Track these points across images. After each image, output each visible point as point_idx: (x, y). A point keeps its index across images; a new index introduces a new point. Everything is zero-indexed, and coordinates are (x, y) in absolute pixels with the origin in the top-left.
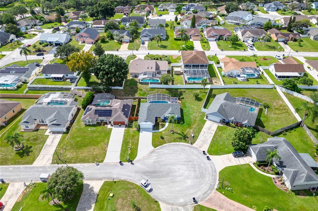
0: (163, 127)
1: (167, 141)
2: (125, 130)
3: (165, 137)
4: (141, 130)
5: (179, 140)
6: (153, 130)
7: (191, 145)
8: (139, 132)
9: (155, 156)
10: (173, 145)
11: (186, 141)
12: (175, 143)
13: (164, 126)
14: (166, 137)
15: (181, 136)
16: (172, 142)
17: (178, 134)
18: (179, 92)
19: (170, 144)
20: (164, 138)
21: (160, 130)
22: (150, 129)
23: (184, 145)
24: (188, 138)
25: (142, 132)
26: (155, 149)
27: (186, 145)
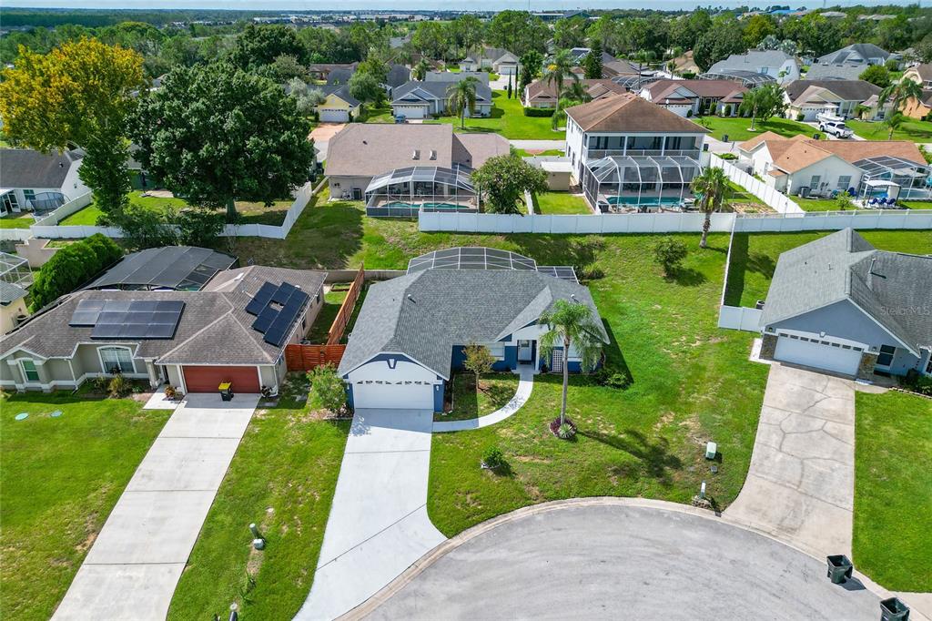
0: (501, 405)
1: (536, 490)
2: (254, 421)
3: (518, 462)
4: (358, 421)
5: (614, 481)
6: (437, 418)
7: (709, 515)
8: (347, 433)
9: (452, 598)
10: (581, 512)
11: (667, 485)
12: (592, 502)
13: (510, 398)
14: (526, 459)
15: (625, 457)
16: (569, 497)
17: (602, 446)
18: (575, 250)
19: (557, 506)
20: (514, 467)
21: (484, 422)
22: (419, 411)
23: (659, 514)
24: (676, 463)
25: (361, 432)
26: (447, 546)
27: (676, 513)
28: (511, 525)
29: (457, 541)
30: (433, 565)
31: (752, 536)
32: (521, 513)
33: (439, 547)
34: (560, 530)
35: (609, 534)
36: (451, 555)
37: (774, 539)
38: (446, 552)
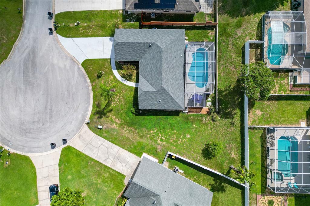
1: (94, 84)
10: (88, 94)
12: (92, 97)
14: (102, 82)
15: (103, 106)
17: (107, 102)
19: (91, 89)
20: (100, 79)
21: (115, 72)
25: (111, 40)
26: (79, 64)
27: (87, 115)
28: (85, 78)
29: (80, 66)
30: (74, 61)
31: (79, 129)
32: (88, 81)
33: (79, 62)
34: (83, 88)
35: (81, 99)
36: (77, 65)
37: (78, 133)
38: (78, 64)
